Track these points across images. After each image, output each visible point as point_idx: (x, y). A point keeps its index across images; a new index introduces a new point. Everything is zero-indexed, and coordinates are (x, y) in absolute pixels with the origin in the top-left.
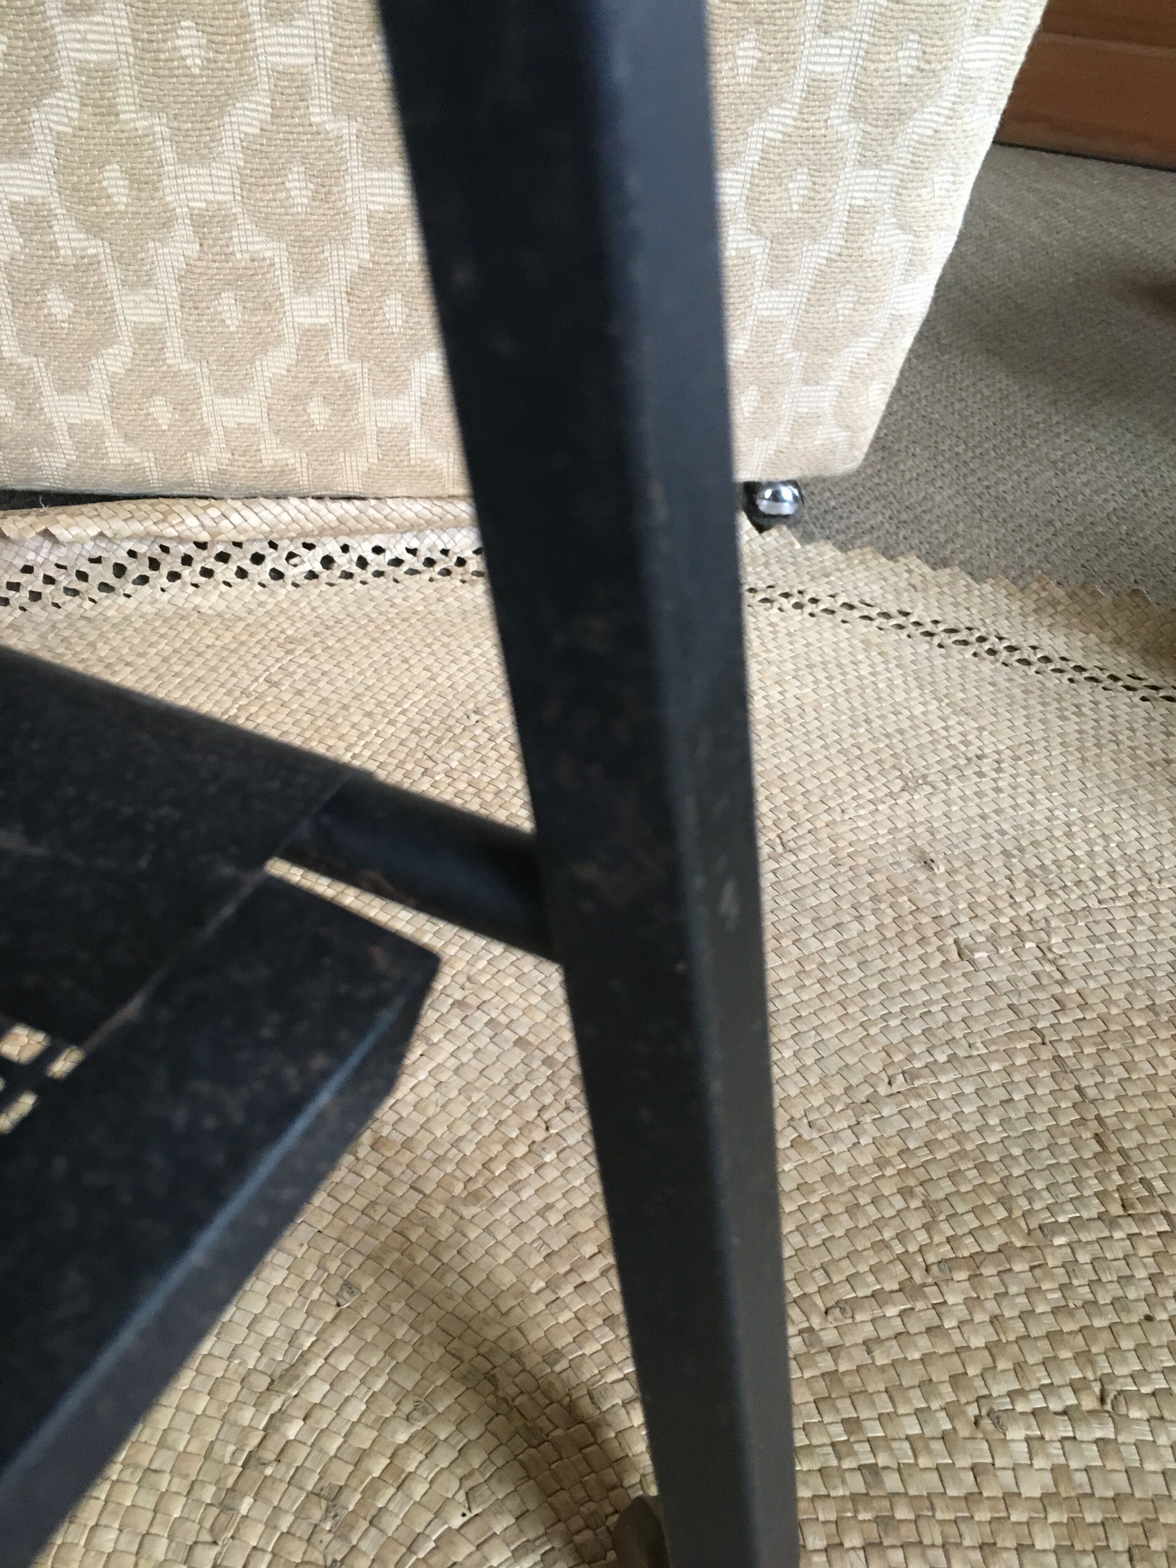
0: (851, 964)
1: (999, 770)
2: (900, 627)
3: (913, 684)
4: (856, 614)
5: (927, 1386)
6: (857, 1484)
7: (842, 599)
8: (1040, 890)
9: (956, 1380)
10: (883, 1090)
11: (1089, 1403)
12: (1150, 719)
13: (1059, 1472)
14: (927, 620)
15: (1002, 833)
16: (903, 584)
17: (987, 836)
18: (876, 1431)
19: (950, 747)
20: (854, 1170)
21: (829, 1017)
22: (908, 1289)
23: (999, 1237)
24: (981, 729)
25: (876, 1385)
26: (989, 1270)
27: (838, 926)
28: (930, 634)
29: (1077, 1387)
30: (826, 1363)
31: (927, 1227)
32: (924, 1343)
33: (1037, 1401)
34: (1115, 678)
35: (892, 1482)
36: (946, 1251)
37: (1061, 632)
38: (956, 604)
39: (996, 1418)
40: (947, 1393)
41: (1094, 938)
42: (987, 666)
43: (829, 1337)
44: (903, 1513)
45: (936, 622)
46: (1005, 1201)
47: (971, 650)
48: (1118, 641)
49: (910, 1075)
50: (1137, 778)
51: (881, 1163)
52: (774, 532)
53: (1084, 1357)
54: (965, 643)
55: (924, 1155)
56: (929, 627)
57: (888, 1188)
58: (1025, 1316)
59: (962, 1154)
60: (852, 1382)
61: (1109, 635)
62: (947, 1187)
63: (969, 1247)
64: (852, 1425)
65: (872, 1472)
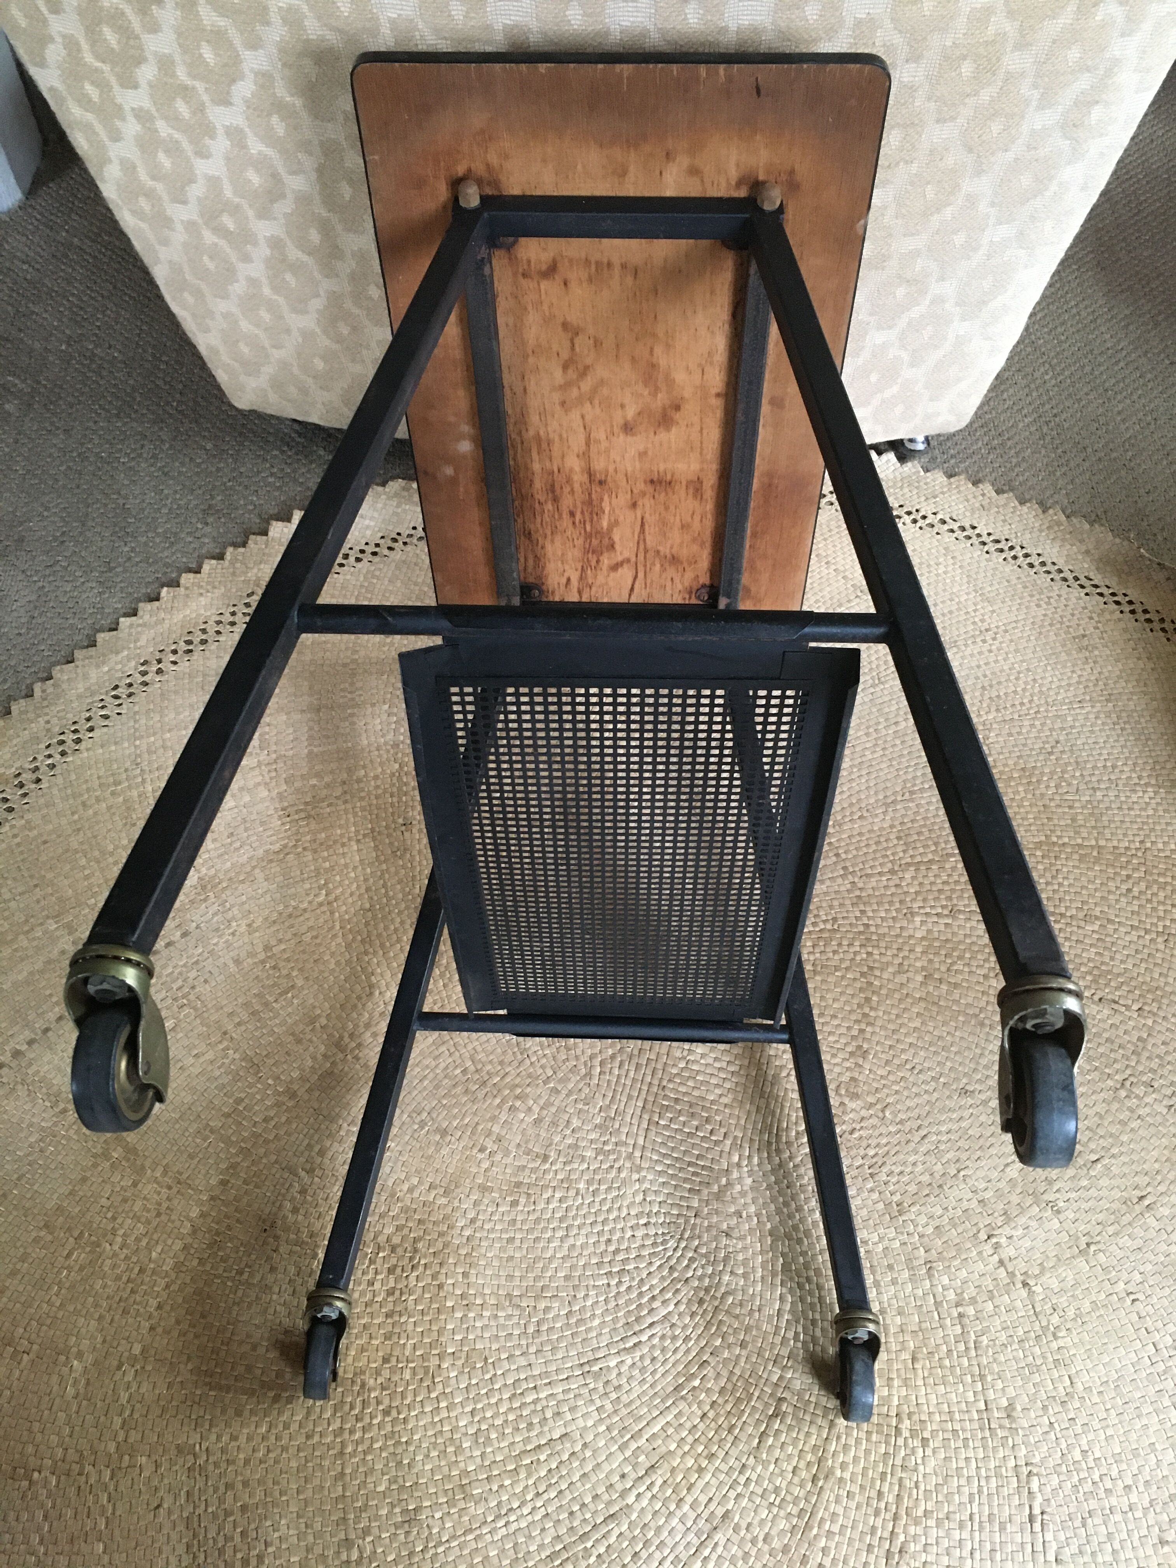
0: (898, 742)
1: (994, 639)
2: (969, 538)
3: (965, 580)
4: (946, 527)
5: (891, 903)
6: (861, 928)
7: (939, 516)
8: (993, 709)
9: (901, 902)
10: (899, 798)
11: (946, 912)
12: (1085, 608)
13: (929, 931)
14: (985, 533)
15: (985, 676)
16: (977, 505)
17: (977, 678)
18: (870, 914)
19: (974, 623)
20: (881, 829)
21: (883, 766)
22: (892, 872)
23: (930, 856)
24: (993, 611)
25: (874, 901)
26: (923, 868)
27: (896, 723)
28: (984, 544)
29: (943, 907)
30: (858, 893)
31: (904, 851)
32: (893, 890)
33: (928, 910)
34: (1076, 579)
35: (873, 929)
36: (909, 860)
37: (1059, 543)
38: (1004, 521)
39: (912, 914)
40: (897, 905)
41: (1010, 734)
42: (1010, 568)
43: (860, 885)
44: (874, 937)
45: (989, 534)
46: (936, 844)
47: (1004, 555)
48: (1087, 552)
49: (912, 793)
50: (1063, 646)
51: (892, 827)
52: (909, 464)
53: (949, 898)
54: (1002, 551)
55: (909, 825)
56: (985, 538)
57: (892, 836)
58: (932, 883)
59: (924, 826)
60: (866, 899)
61: (1084, 548)
62: (915, 837)
63: (918, 859)
64: (863, 912)
65: (867, 926)
